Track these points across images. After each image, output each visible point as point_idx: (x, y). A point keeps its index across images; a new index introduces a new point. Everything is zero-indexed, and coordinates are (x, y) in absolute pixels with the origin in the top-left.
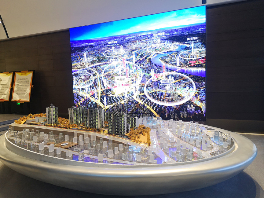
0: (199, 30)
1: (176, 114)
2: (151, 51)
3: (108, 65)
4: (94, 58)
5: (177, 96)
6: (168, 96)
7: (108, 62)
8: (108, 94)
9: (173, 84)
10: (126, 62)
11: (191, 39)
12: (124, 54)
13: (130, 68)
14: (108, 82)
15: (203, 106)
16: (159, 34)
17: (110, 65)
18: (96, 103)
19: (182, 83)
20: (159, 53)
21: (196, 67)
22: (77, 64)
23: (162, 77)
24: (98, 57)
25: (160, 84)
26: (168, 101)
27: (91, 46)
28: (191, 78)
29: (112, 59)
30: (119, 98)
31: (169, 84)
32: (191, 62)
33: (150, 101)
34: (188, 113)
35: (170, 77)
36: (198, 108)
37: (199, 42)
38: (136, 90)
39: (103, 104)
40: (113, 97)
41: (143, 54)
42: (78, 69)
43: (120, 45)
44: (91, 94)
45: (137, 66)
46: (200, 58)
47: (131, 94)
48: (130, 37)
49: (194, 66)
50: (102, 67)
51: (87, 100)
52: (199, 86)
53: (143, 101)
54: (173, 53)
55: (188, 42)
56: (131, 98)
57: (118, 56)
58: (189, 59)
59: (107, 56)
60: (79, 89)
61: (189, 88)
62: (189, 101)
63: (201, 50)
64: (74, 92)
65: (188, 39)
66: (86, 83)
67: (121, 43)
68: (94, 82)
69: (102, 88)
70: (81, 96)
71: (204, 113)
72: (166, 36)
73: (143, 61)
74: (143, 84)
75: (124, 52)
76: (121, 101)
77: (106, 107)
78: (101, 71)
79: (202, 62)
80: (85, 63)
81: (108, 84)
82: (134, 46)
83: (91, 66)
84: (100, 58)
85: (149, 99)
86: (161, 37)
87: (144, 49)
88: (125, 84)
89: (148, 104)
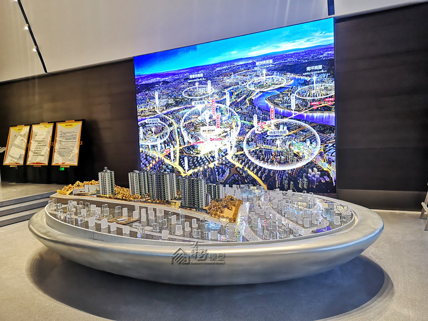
0: (324, 55)
1: (292, 183)
2: (252, 88)
3: (189, 109)
4: (169, 101)
5: (293, 154)
6: (280, 156)
7: (189, 106)
8: (190, 154)
9: (287, 137)
10: (217, 104)
11: (313, 69)
12: (213, 93)
13: (222, 114)
14: (190, 136)
15: (332, 170)
16: (264, 62)
17: (193, 109)
18: (173, 167)
19: (300, 135)
20: (265, 90)
21: (321, 110)
22: (145, 109)
23: (270, 126)
24: (175, 98)
25: (267, 137)
26: (280, 163)
27: (165, 82)
28: (313, 127)
29: (196, 100)
30: (207, 160)
31: (280, 138)
32: (313, 104)
33: (253, 163)
34: (310, 181)
35: (281, 126)
36: (324, 173)
37: (324, 73)
38: (231, 147)
39: (183, 168)
40: (197, 157)
41: (241, 92)
42: (147, 117)
43: (207, 80)
44: (165, 153)
45: (233, 110)
46: (327, 98)
47: (224, 153)
48: (221, 68)
49: (317, 110)
50: (181, 112)
51: (160, 163)
52: (326, 139)
53: (241, 164)
54: (286, 90)
55: (308, 73)
56: (224, 158)
57: (205, 96)
58: (310, 98)
59: (188, 97)
60: (148, 146)
61: (311, 143)
62: (311, 163)
63: (327, 85)
64: (141, 151)
65: (308, 69)
66: (158, 137)
67: (207, 78)
68: (169, 136)
69: (181, 144)
70: (150, 157)
71: (333, 180)
72: (275, 65)
73: (241, 102)
74: (241, 138)
75: (213, 89)
76: (209, 163)
77: (187, 172)
78: (180, 119)
79: (330, 103)
80: (156, 108)
81: (190, 138)
82: (228, 81)
83: (165, 112)
84: (178, 100)
85: (250, 160)
86: (267, 66)
87: (243, 85)
88: (216, 137)
89: (249, 168)
